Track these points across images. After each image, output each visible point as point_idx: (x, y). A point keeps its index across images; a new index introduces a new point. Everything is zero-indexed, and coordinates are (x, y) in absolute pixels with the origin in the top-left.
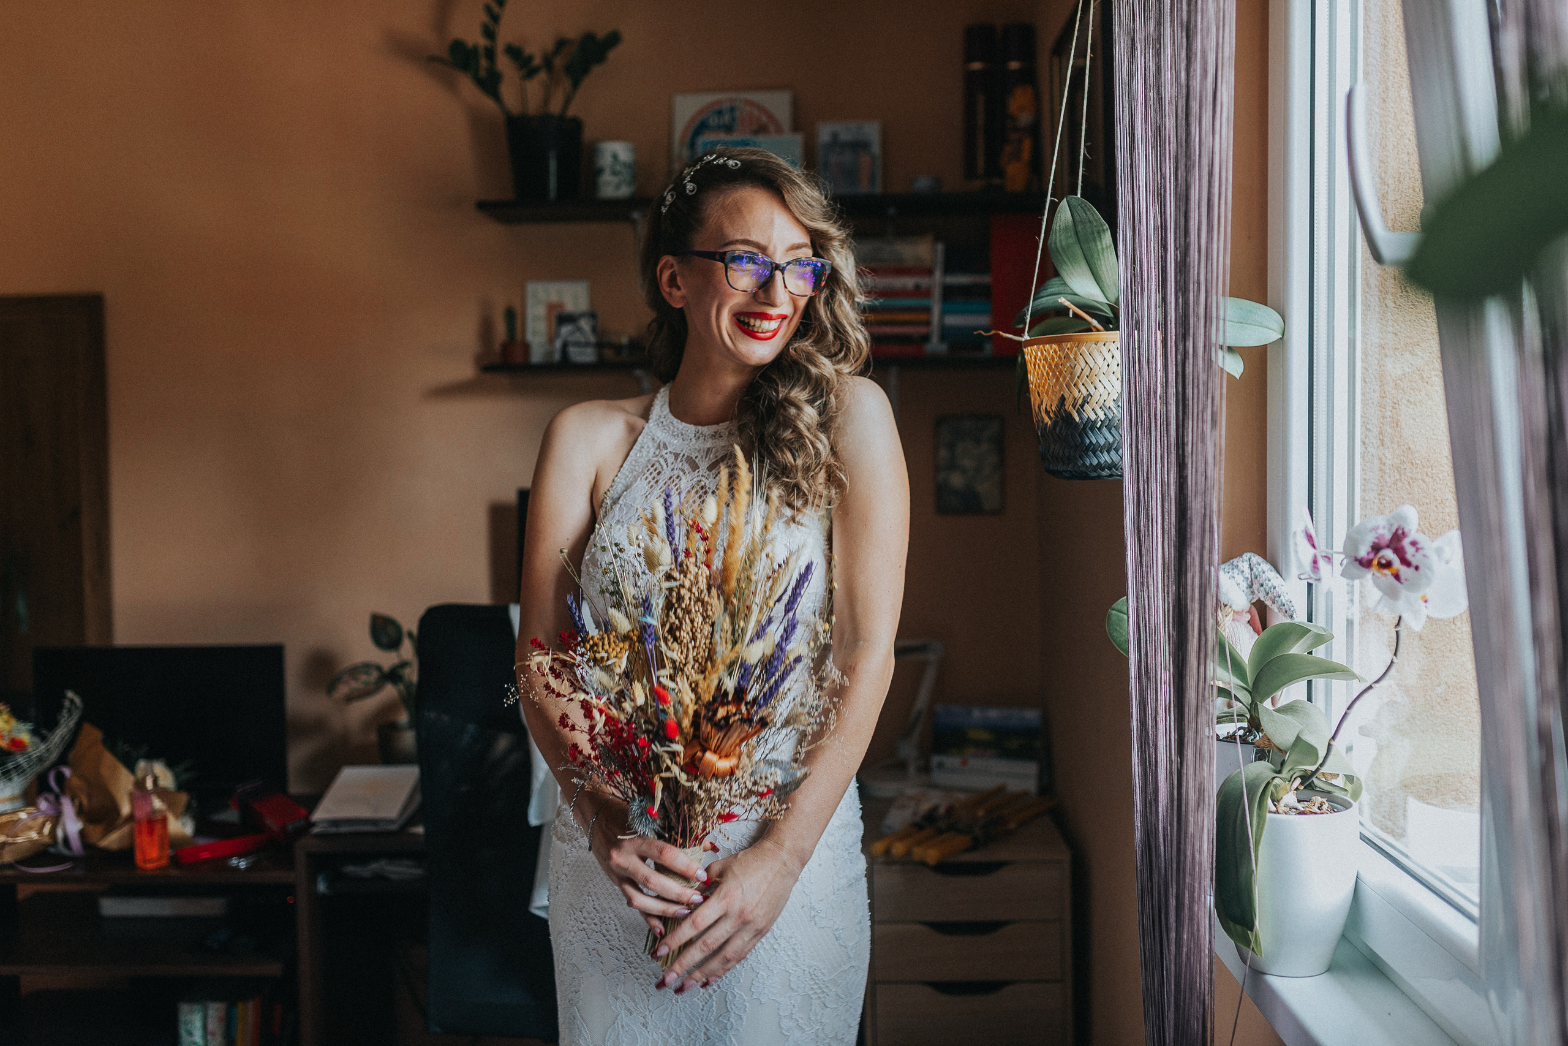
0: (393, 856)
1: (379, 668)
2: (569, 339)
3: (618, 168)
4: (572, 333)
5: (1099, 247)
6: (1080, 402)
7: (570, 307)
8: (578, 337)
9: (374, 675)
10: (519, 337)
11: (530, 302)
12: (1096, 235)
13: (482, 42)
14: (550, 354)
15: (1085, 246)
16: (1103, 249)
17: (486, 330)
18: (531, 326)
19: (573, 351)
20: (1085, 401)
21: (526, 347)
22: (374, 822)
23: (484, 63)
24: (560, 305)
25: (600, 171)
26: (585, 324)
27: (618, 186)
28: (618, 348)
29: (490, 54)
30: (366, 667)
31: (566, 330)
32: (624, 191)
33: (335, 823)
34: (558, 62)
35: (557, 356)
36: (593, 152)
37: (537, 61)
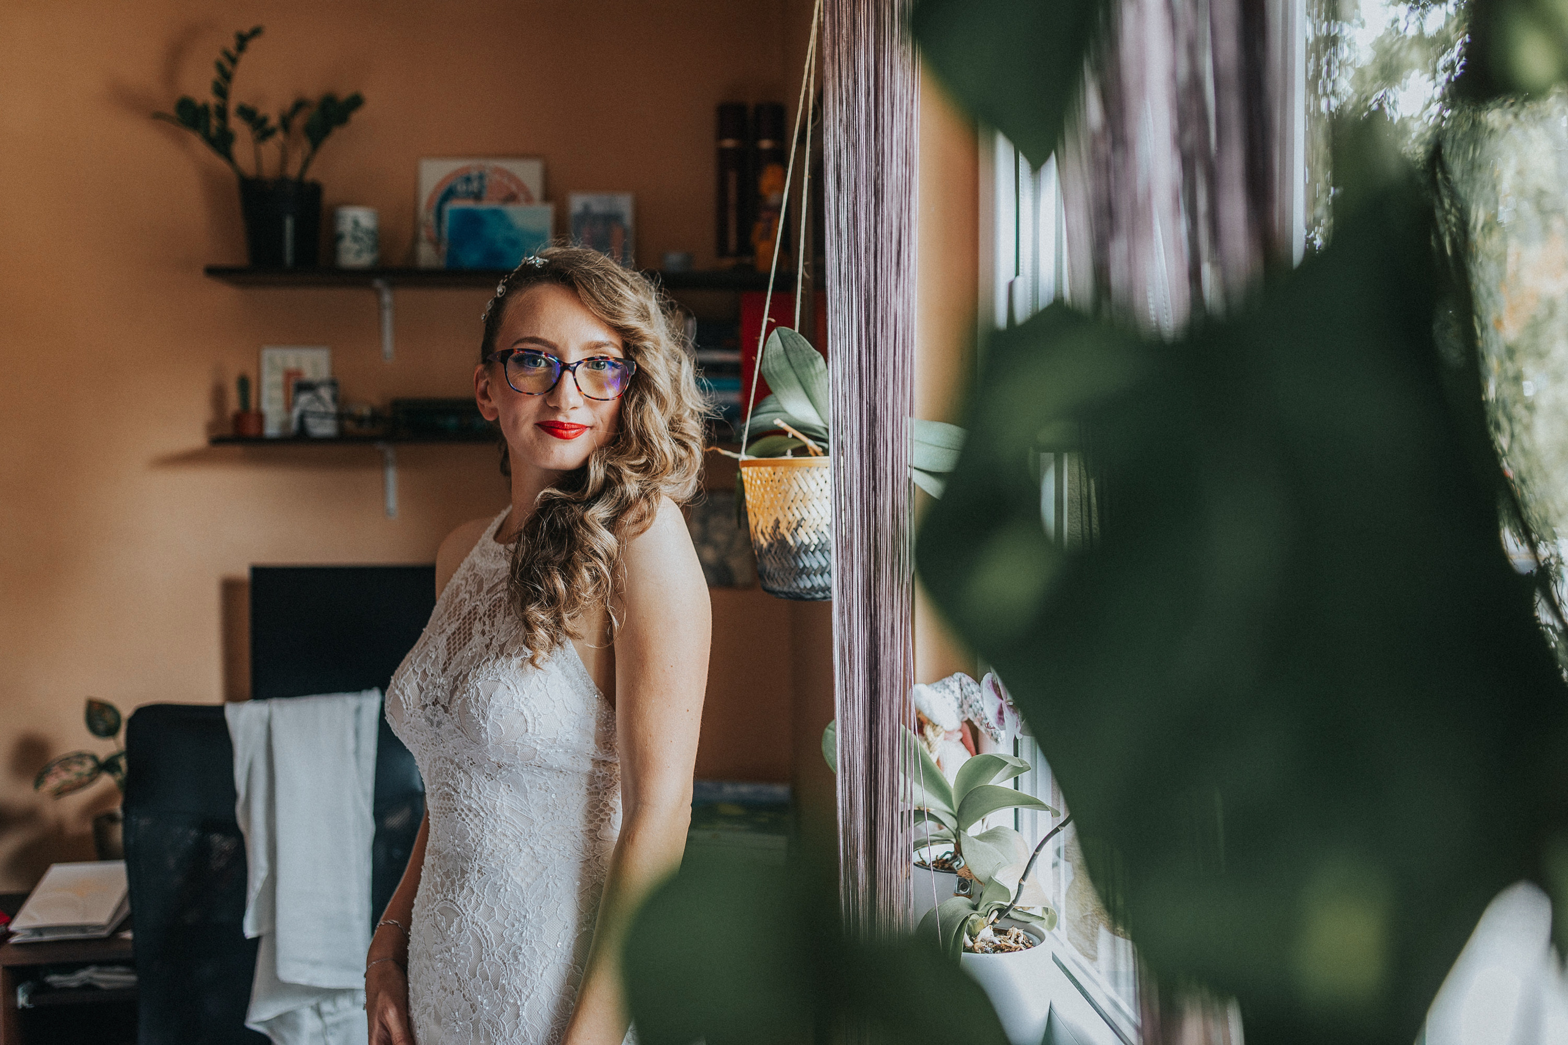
0: (103, 964)
1: (94, 758)
2: (308, 408)
3: (360, 234)
4: (311, 402)
5: (813, 372)
6: (794, 525)
7: (309, 375)
8: (318, 407)
9: (89, 765)
10: (253, 405)
11: (266, 368)
12: (808, 361)
13: (212, 100)
14: (285, 424)
15: (799, 371)
16: (816, 374)
17: (218, 396)
18: (266, 393)
19: (310, 421)
20: (799, 525)
21: (260, 417)
22: (82, 928)
23: (214, 122)
24: (298, 373)
25: (338, 238)
26: (325, 393)
27: (359, 253)
28: (360, 420)
29: (222, 113)
30: (80, 757)
31: (304, 398)
32: (365, 260)
33: (38, 930)
34: (299, 122)
35: (294, 426)
36: (333, 218)
37: (274, 121)
